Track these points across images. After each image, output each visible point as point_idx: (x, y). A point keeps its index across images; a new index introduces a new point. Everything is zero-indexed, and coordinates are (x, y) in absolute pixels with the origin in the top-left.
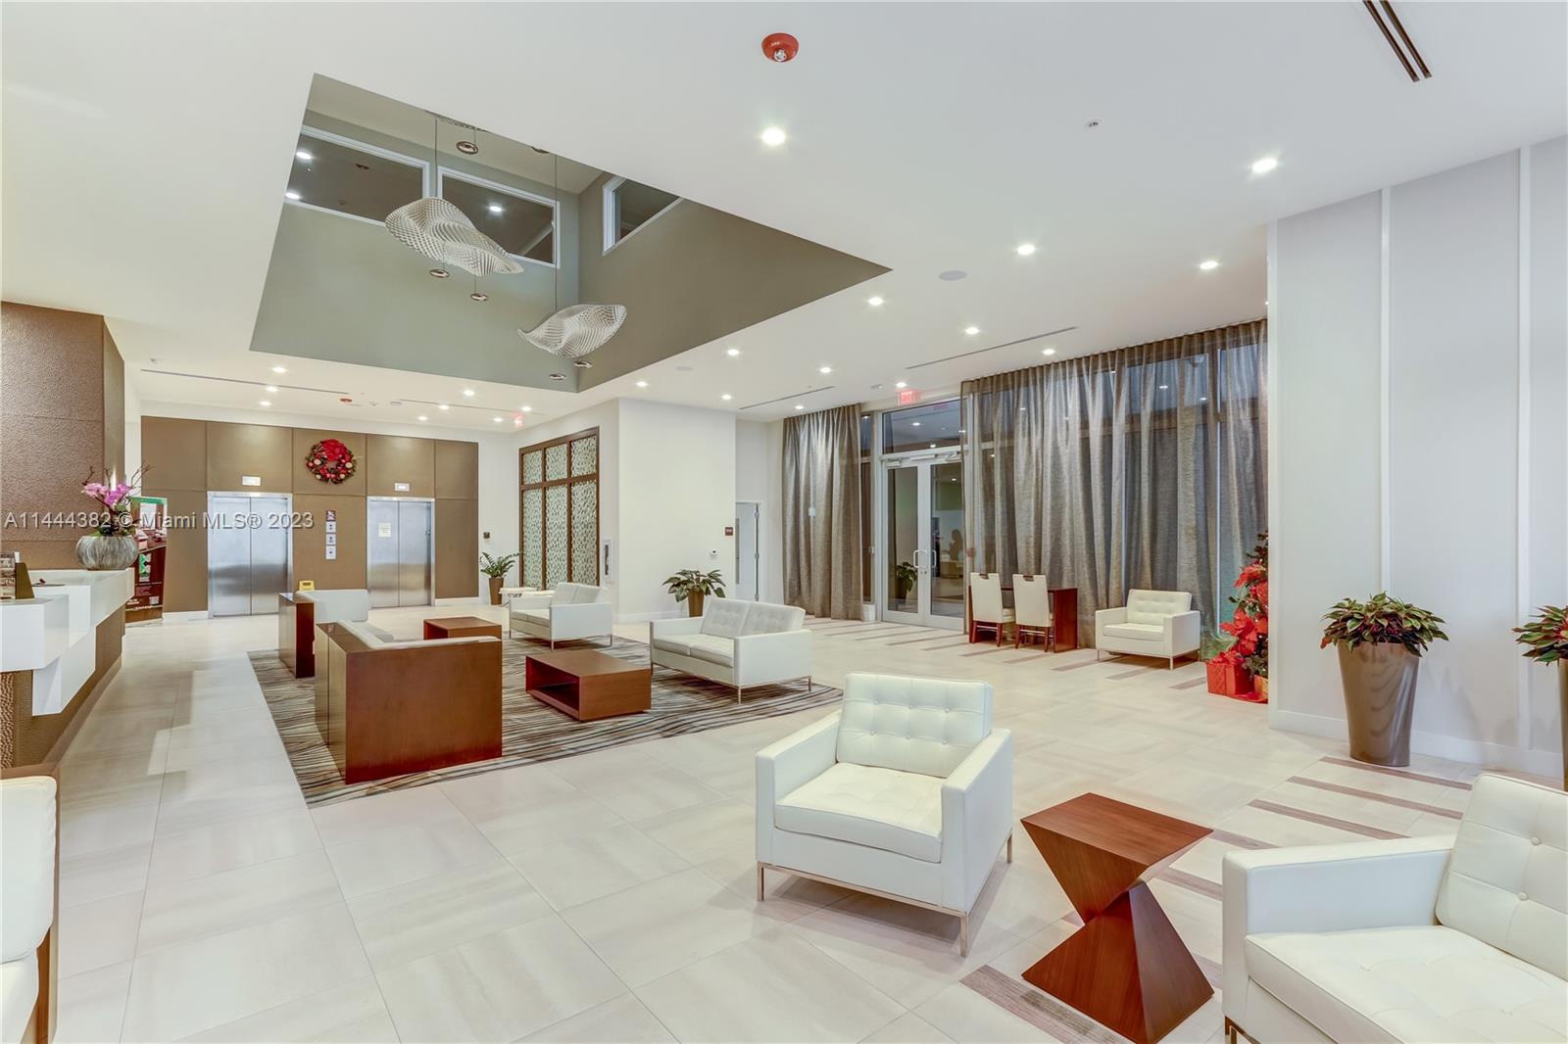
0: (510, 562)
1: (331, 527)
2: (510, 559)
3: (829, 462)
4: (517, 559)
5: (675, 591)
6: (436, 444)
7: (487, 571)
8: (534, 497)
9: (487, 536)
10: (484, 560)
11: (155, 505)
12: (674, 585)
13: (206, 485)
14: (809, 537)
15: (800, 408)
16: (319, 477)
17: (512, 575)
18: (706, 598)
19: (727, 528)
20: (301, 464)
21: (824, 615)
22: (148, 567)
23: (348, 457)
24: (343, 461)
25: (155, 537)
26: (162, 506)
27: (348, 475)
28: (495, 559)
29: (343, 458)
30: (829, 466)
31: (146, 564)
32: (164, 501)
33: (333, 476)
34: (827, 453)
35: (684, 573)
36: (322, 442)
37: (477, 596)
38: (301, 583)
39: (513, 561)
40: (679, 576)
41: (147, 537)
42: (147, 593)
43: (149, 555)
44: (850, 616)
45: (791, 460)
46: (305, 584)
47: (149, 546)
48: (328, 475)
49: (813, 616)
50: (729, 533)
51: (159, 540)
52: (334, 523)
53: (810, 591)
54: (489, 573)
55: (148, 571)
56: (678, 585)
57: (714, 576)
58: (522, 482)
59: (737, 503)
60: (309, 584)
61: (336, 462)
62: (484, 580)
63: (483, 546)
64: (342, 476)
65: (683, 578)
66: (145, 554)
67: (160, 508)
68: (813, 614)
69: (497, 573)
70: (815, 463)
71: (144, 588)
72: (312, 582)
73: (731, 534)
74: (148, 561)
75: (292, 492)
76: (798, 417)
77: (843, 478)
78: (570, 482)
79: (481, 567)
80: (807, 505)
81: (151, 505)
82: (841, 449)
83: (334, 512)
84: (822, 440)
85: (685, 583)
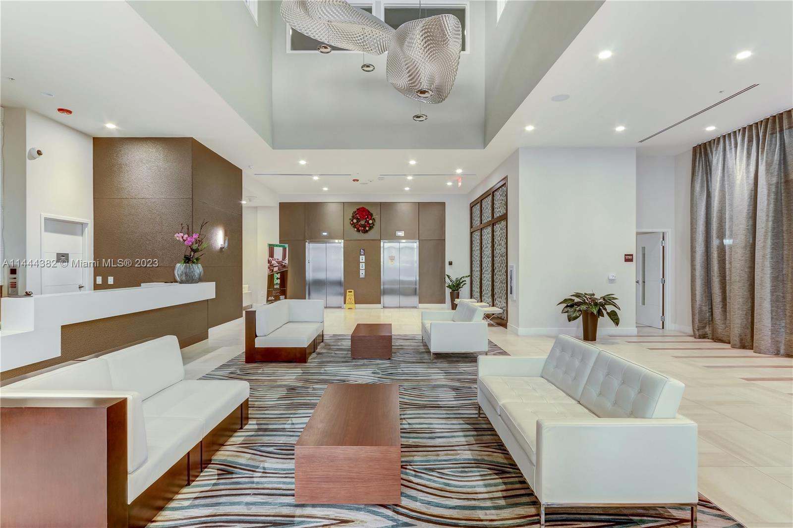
0: (463, 281)
1: (362, 258)
2: (463, 279)
3: (751, 181)
4: (468, 280)
5: (567, 312)
6: (420, 205)
7: (449, 287)
8: (477, 235)
9: (450, 263)
10: (447, 280)
11: (282, 248)
12: (567, 306)
13: (305, 237)
14: (724, 263)
15: (711, 130)
16: (356, 229)
17: (465, 290)
18: (600, 319)
19: (626, 255)
20: (348, 222)
21: (743, 347)
22: (279, 280)
23: (370, 217)
24: (368, 219)
25: (282, 265)
26: (286, 248)
27: (371, 228)
28: (454, 279)
29: (368, 218)
30: (752, 186)
31: (277, 279)
32: (287, 246)
33: (362, 228)
34: (748, 171)
35: (578, 295)
36: (357, 209)
37: (445, 303)
38: (348, 291)
39: (465, 281)
40: (573, 298)
41: (278, 265)
42: (278, 294)
43: (279, 274)
44: (782, 351)
45: (702, 186)
46: (349, 292)
47: (279, 269)
48: (360, 228)
49: (728, 346)
50: (629, 258)
51: (284, 266)
52: (364, 257)
53: (726, 319)
54: (450, 288)
55: (279, 282)
56: (571, 306)
57: (608, 300)
58: (471, 227)
59: (638, 234)
60: (351, 292)
61: (365, 220)
62: (448, 291)
63: (448, 270)
64: (367, 228)
65: (577, 300)
66: (277, 273)
67: (284, 249)
68: (729, 343)
69: (456, 288)
70: (732, 186)
71: (277, 291)
72: (353, 291)
73: (631, 260)
74: (279, 277)
75: (343, 239)
76: (710, 142)
77: (773, 196)
78: (493, 223)
79: (446, 285)
80: (721, 236)
81: (280, 248)
82: (769, 165)
83: (364, 250)
84: (741, 159)
85: (578, 304)
